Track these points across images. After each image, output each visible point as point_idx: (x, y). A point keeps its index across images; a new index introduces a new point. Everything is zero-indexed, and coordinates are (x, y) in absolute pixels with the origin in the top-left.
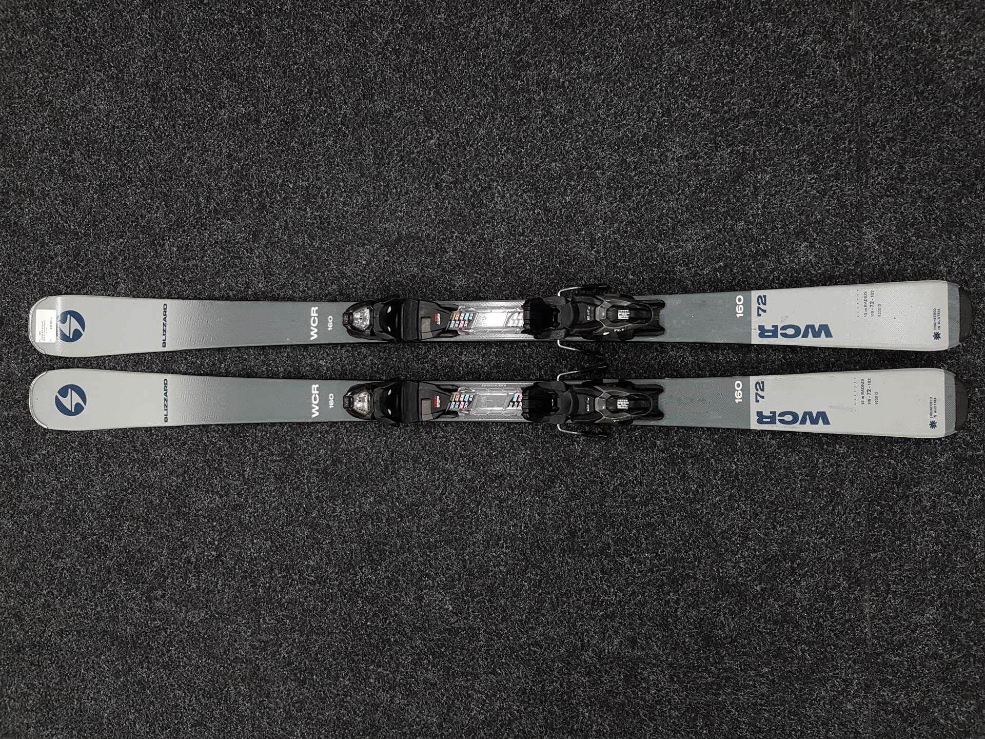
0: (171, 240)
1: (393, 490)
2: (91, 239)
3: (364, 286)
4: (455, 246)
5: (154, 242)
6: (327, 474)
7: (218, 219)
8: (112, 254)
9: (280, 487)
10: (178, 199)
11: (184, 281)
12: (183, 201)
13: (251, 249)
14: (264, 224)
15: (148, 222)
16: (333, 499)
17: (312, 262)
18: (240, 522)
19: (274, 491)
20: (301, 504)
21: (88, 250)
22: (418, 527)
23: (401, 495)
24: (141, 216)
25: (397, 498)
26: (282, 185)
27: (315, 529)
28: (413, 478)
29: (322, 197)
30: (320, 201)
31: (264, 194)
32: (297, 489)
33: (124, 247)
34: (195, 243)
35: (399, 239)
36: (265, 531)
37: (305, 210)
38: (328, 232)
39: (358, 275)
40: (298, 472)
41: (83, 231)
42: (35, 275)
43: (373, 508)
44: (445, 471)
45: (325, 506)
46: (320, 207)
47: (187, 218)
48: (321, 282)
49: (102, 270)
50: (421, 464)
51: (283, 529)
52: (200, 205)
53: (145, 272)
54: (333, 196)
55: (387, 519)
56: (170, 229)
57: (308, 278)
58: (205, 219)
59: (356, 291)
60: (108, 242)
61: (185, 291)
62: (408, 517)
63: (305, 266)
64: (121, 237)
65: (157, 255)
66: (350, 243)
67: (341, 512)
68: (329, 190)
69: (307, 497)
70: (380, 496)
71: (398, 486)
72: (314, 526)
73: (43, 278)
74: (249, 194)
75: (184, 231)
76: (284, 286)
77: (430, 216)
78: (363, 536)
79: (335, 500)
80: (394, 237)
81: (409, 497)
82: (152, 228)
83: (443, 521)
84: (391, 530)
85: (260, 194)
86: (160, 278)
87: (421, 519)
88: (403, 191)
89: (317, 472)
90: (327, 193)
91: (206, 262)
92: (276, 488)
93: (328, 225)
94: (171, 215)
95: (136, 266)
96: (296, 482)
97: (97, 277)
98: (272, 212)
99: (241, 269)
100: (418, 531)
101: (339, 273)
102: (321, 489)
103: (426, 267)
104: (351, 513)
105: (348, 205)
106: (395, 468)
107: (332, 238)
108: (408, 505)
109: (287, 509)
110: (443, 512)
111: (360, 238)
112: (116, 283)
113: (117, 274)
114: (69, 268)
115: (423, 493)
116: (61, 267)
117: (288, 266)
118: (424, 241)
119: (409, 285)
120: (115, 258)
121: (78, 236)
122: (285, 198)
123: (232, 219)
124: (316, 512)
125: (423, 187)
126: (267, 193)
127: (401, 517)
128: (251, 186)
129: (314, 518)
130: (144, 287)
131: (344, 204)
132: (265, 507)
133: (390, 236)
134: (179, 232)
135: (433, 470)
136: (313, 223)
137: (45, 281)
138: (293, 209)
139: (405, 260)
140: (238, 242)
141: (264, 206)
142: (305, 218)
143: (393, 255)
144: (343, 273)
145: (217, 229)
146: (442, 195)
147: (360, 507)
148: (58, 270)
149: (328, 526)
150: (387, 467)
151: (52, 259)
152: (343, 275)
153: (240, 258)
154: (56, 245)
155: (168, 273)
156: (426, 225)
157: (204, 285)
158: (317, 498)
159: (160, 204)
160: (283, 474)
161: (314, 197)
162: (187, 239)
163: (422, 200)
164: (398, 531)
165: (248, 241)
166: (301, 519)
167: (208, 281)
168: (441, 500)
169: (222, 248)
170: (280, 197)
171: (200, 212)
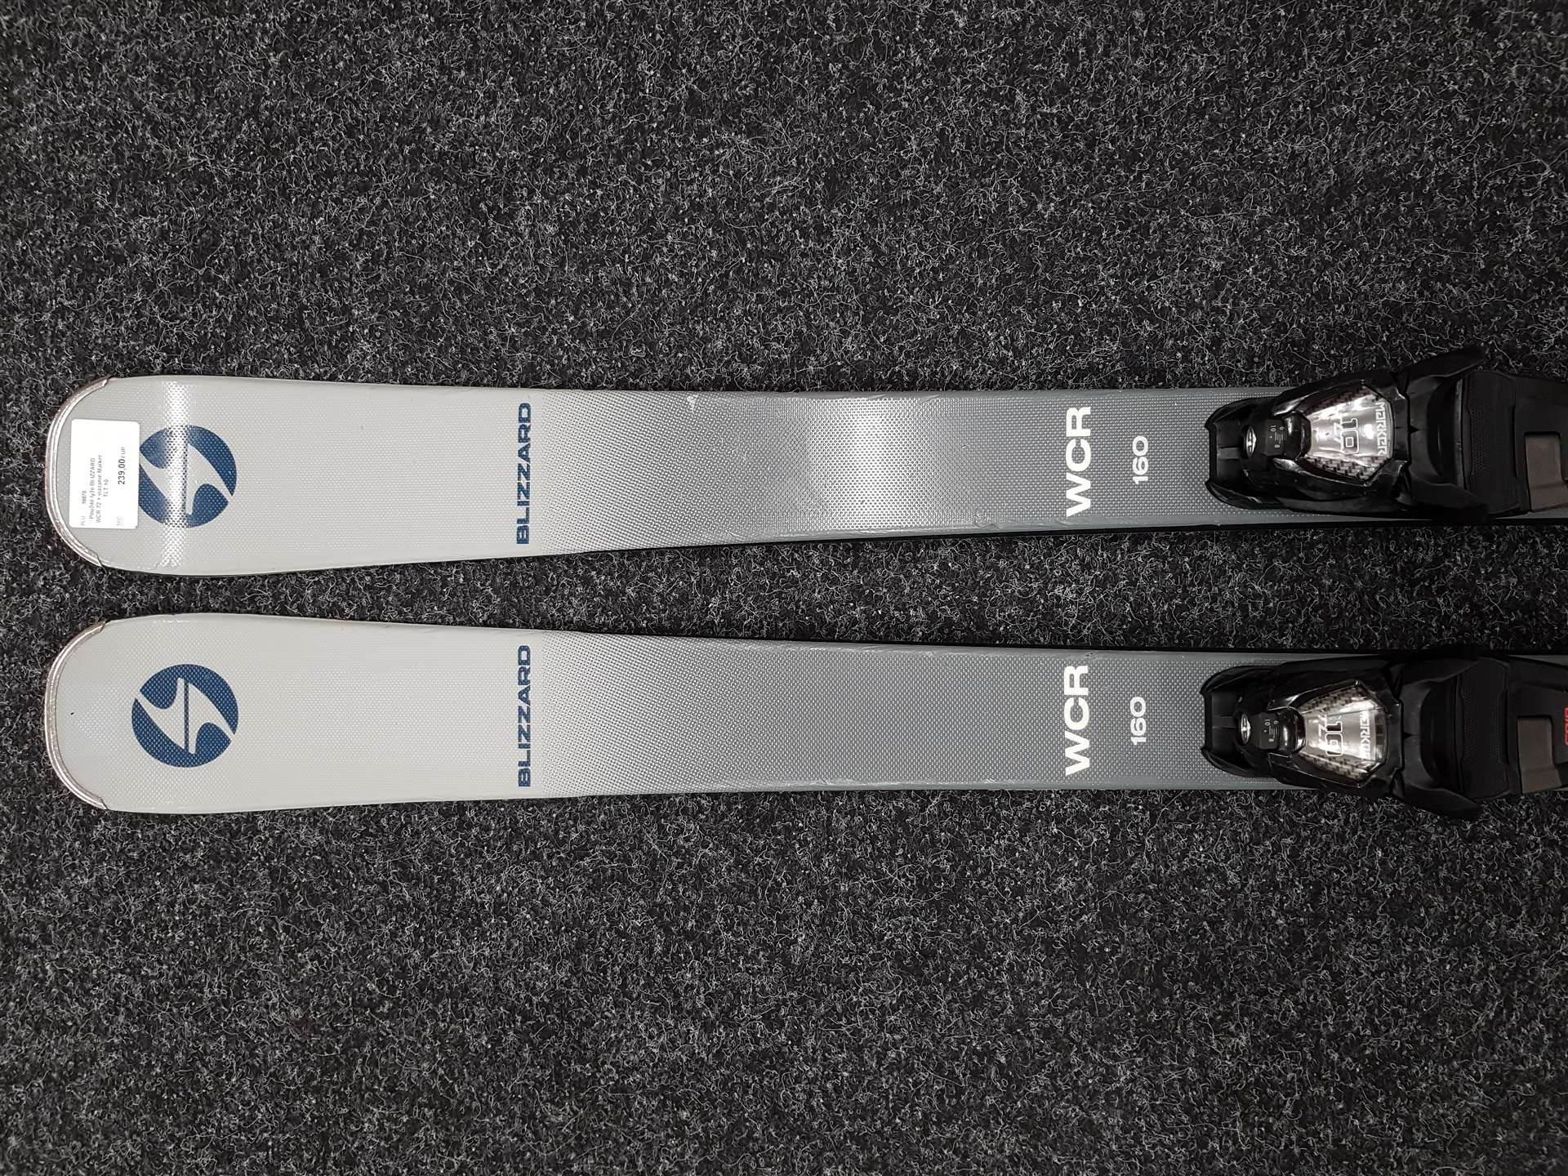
0: (537, 199)
1: (1320, 1012)
2: (257, 199)
3: (1217, 342)
4: (1541, 212)
5: (475, 204)
6: (1084, 956)
7: (703, 132)
8: (328, 244)
9: (917, 998)
10: (561, 67)
11: (582, 334)
12: (582, 73)
13: (818, 227)
14: (864, 147)
15: (458, 143)
16: (1103, 1037)
17: (1032, 267)
18: (775, 1110)
19: (895, 1009)
20: (989, 1053)
21: (245, 233)
22: (1408, 1132)
23: (1349, 1025)
24: (435, 123)
25: (1332, 1037)
26: (930, 19)
27: (1038, 1136)
28: (1393, 970)
29: (1071, 57)
30: (1062, 70)
31: (869, 49)
32: (977, 1001)
33: (371, 223)
34: (619, 209)
35: (1343, 188)
36: (862, 1142)
37: (1010, 97)
38: (1087, 167)
39: (1192, 306)
40: (979, 948)
41: (227, 173)
42: (61, 312)
43: (1248, 1069)
44: (1508, 947)
45: (1074, 1059)
46: (1062, 88)
47: (593, 129)
48: (1062, 331)
49: (293, 295)
50: (1421, 923)
51: (926, 1132)
52: (638, 85)
53: (445, 304)
54: (1106, 53)
55: (1297, 1106)
56: (534, 165)
57: (1018, 318)
58: (658, 131)
59: (1185, 359)
60: (315, 205)
61: (586, 363)
62: (1373, 1097)
63: (1005, 279)
64: (363, 189)
65: (488, 248)
66: (1168, 202)
67: (1133, 1080)
68: (1092, 34)
69: (1010, 1030)
70: (1271, 1025)
71: (1339, 998)
72: (1034, 1126)
73: (89, 324)
74: (817, 50)
75: (582, 172)
76: (931, 345)
77: (1451, 115)
78: (1211, 1157)
79: (1111, 1039)
80: (1323, 185)
81: (1375, 1029)
82: (469, 162)
83: (1499, 1113)
84: (1311, 1141)
85: (854, 48)
86: (498, 322)
87: (1417, 1104)
88: (1357, 36)
89: (1049, 951)
90: (1085, 43)
91: (659, 273)
92: (901, 1000)
93: (1090, 145)
94: (536, 120)
95: (412, 283)
96: (970, 981)
97: (276, 319)
98: (896, 106)
99: (784, 294)
100: (1408, 1141)
101: (1124, 301)
102: (1062, 1005)
103: (1439, 278)
104: (1170, 1085)
105: (1159, 81)
106: (1324, 938)
107: (1101, 187)
108: (1372, 1057)
109: (939, 1069)
110: (1498, 1083)
111: (1204, 188)
112: (342, 339)
113: (346, 310)
114: (178, 291)
115: (1428, 1020)
116: (149, 287)
117: (947, 281)
118: (1430, 196)
119: (1376, 337)
120: (342, 258)
121: (211, 185)
122: (940, 62)
123: (754, 130)
124: (1043, 1078)
125: (1427, 25)
126: (878, 45)
127: (1349, 1097)
128: (822, 22)
129: (1038, 1099)
130: (442, 351)
131: (1147, 77)
132: (863, 1063)
133: (1309, 180)
134: (563, 175)
135: (1461, 944)
136: (1038, 143)
137: (96, 331)
138: (970, 95)
139: (1364, 257)
140: (772, 207)
141: (867, 89)
142: (1008, 123)
143: (1322, 241)
144: (1142, 299)
145: (702, 163)
146: (1495, 49)
147: (1201, 1064)
148: (138, 297)
149: (1087, 1126)
150: (1297, 936)
151: (120, 260)
152: (1142, 308)
153: (779, 257)
154: (134, 215)
155: (526, 306)
156: (1437, 143)
157: (652, 345)
158: (1046, 1033)
159: (499, 82)
160: (928, 955)
161: (1042, 54)
162: (592, 197)
163: (1424, 64)
164: (1336, 1142)
165: (810, 203)
166: (990, 1100)
167: (665, 333)
168: (1489, 1042)
169: (717, 225)
170: (924, 57)
171: (639, 107)
